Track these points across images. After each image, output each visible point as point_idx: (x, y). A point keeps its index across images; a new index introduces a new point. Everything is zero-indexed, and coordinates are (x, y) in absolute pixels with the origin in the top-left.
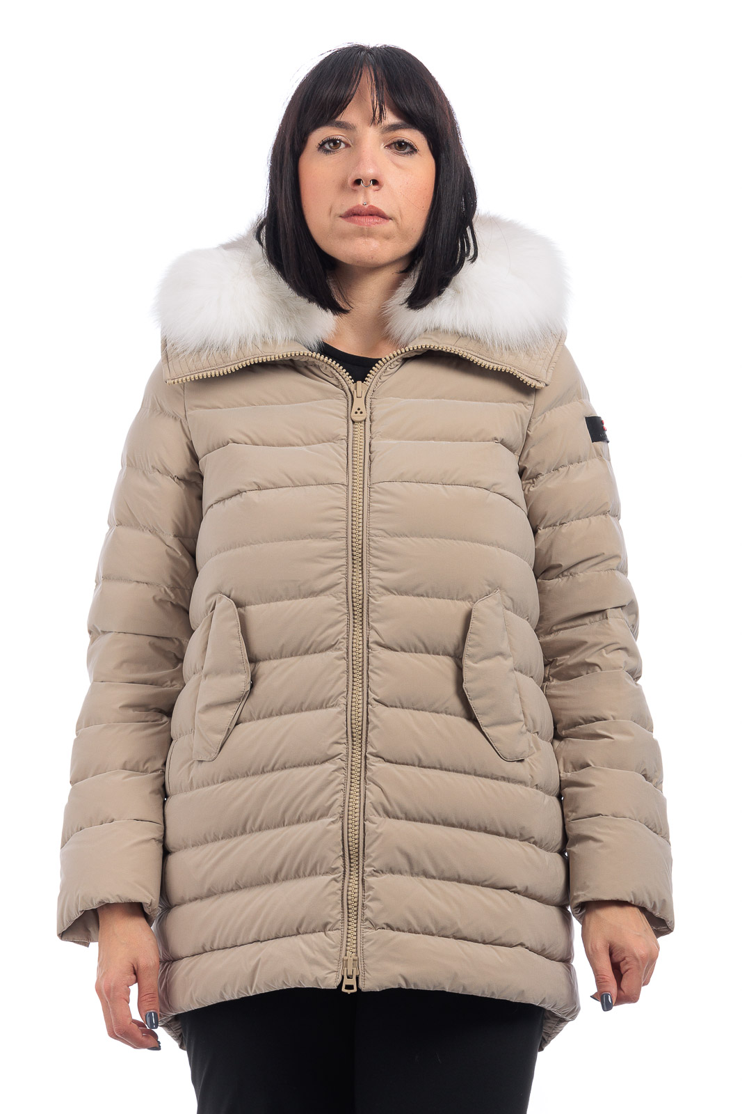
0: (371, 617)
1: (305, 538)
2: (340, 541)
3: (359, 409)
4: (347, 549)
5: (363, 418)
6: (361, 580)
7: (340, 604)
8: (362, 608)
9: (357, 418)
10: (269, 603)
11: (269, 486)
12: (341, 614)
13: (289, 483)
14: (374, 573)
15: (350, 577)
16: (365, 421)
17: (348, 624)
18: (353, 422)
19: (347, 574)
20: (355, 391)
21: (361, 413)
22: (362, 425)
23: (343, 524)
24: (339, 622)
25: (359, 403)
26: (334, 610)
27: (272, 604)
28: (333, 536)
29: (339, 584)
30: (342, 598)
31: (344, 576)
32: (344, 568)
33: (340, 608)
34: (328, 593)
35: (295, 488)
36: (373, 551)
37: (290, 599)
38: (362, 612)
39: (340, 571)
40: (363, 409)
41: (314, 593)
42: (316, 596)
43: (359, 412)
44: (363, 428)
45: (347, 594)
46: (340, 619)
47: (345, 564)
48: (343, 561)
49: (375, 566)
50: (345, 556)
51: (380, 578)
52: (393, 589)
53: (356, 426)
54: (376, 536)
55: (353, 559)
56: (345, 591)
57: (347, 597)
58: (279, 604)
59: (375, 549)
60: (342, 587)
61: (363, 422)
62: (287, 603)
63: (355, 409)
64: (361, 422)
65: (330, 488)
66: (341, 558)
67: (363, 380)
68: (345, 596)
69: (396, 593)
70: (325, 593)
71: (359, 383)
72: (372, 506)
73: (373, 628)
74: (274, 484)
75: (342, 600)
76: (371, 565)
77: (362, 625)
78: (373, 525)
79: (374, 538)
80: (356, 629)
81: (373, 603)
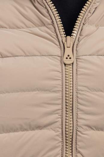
0: (78, 145)
1: (34, 90)
2: (57, 93)
3: (68, 56)
4: (62, 99)
5: (72, 62)
6: (71, 120)
7: (57, 135)
8: (72, 138)
9: (68, 62)
10: (9, 133)
11: (9, 55)
12: (58, 142)
13: (23, 54)
14: (81, 115)
15: (64, 117)
16: (73, 64)
17: (62, 149)
18: (65, 65)
19: (62, 115)
20: (66, 43)
21: (70, 58)
22: (71, 67)
23: (60, 82)
24: (55, 147)
25: (68, 51)
26: (54, 139)
27: (11, 133)
28: (53, 90)
29: (57, 122)
30: (58, 131)
31: (60, 117)
32: (60, 112)
33: (58, 138)
34: (49, 127)
35: (26, 57)
36: (80, 101)
37: (23, 131)
38: (72, 141)
39: (58, 113)
40: (71, 56)
41: (40, 127)
42: (41, 129)
43: (69, 57)
44: (71, 69)
45: (62, 128)
46: (57, 145)
47: (61, 108)
48: (60, 107)
49: (82, 110)
50: (61, 103)
51: (84, 119)
52: (94, 127)
53: (67, 68)
54: (82, 91)
55: (66, 105)
56: (60, 126)
57: (62, 130)
58: (16, 133)
59: (81, 99)
60: (59, 124)
61: (72, 65)
62: (21, 133)
63: (66, 56)
64: (70, 65)
65: (50, 59)
66: (58, 104)
67: (70, 35)
68: (60, 130)
69: (95, 129)
70: (47, 128)
71: (68, 37)
72: (80, 71)
73: (79, 152)
74: (12, 54)
75: (58, 133)
76: (78, 110)
77: (72, 149)
78: (79, 83)
79: (80, 92)
80: (67, 152)
81: (80, 136)
